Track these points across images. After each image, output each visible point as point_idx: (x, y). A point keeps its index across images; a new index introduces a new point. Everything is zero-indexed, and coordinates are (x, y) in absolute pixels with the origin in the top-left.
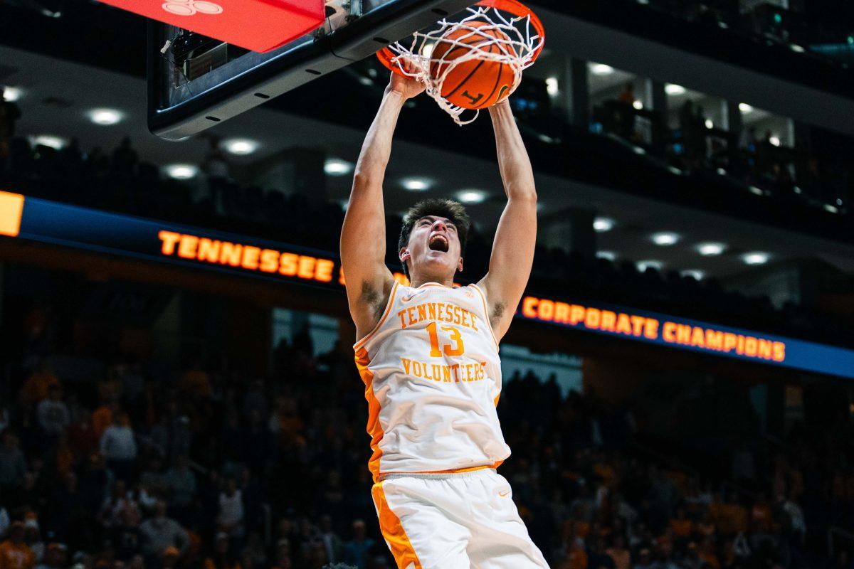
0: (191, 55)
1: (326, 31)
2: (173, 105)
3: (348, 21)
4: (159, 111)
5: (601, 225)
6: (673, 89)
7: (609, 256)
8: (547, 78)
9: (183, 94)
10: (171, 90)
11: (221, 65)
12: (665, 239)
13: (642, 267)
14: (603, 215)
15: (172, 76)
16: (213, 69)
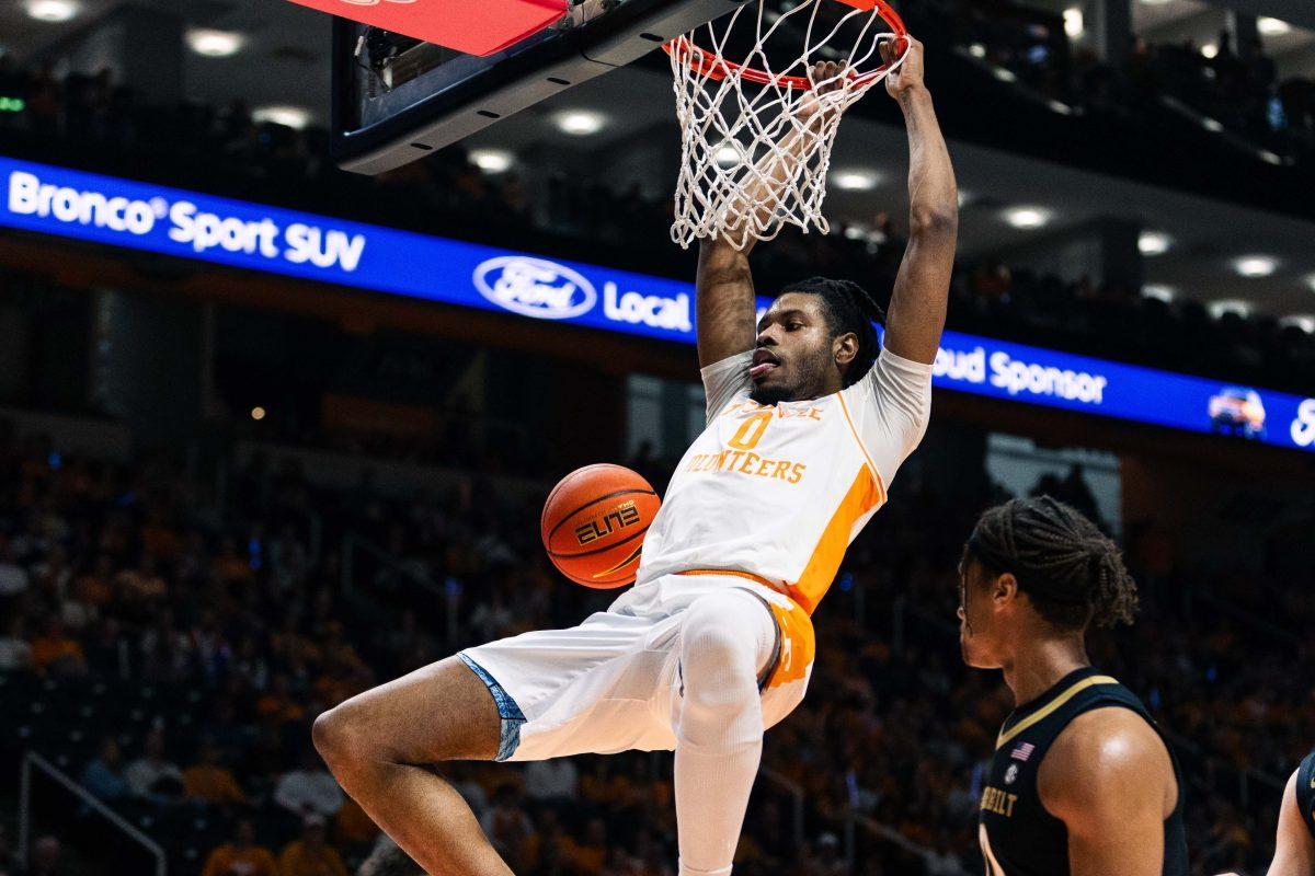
0: (394, 50)
1: (576, 23)
2: (367, 125)
3: (605, 8)
4: (347, 134)
5: (1151, 244)
6: (1270, 26)
7: (1163, 293)
8: (1065, 9)
9: (380, 109)
10: (364, 102)
11: (434, 67)
12: (1255, 266)
13: (1218, 310)
14: (1154, 228)
15: (365, 83)
16: (422, 74)
